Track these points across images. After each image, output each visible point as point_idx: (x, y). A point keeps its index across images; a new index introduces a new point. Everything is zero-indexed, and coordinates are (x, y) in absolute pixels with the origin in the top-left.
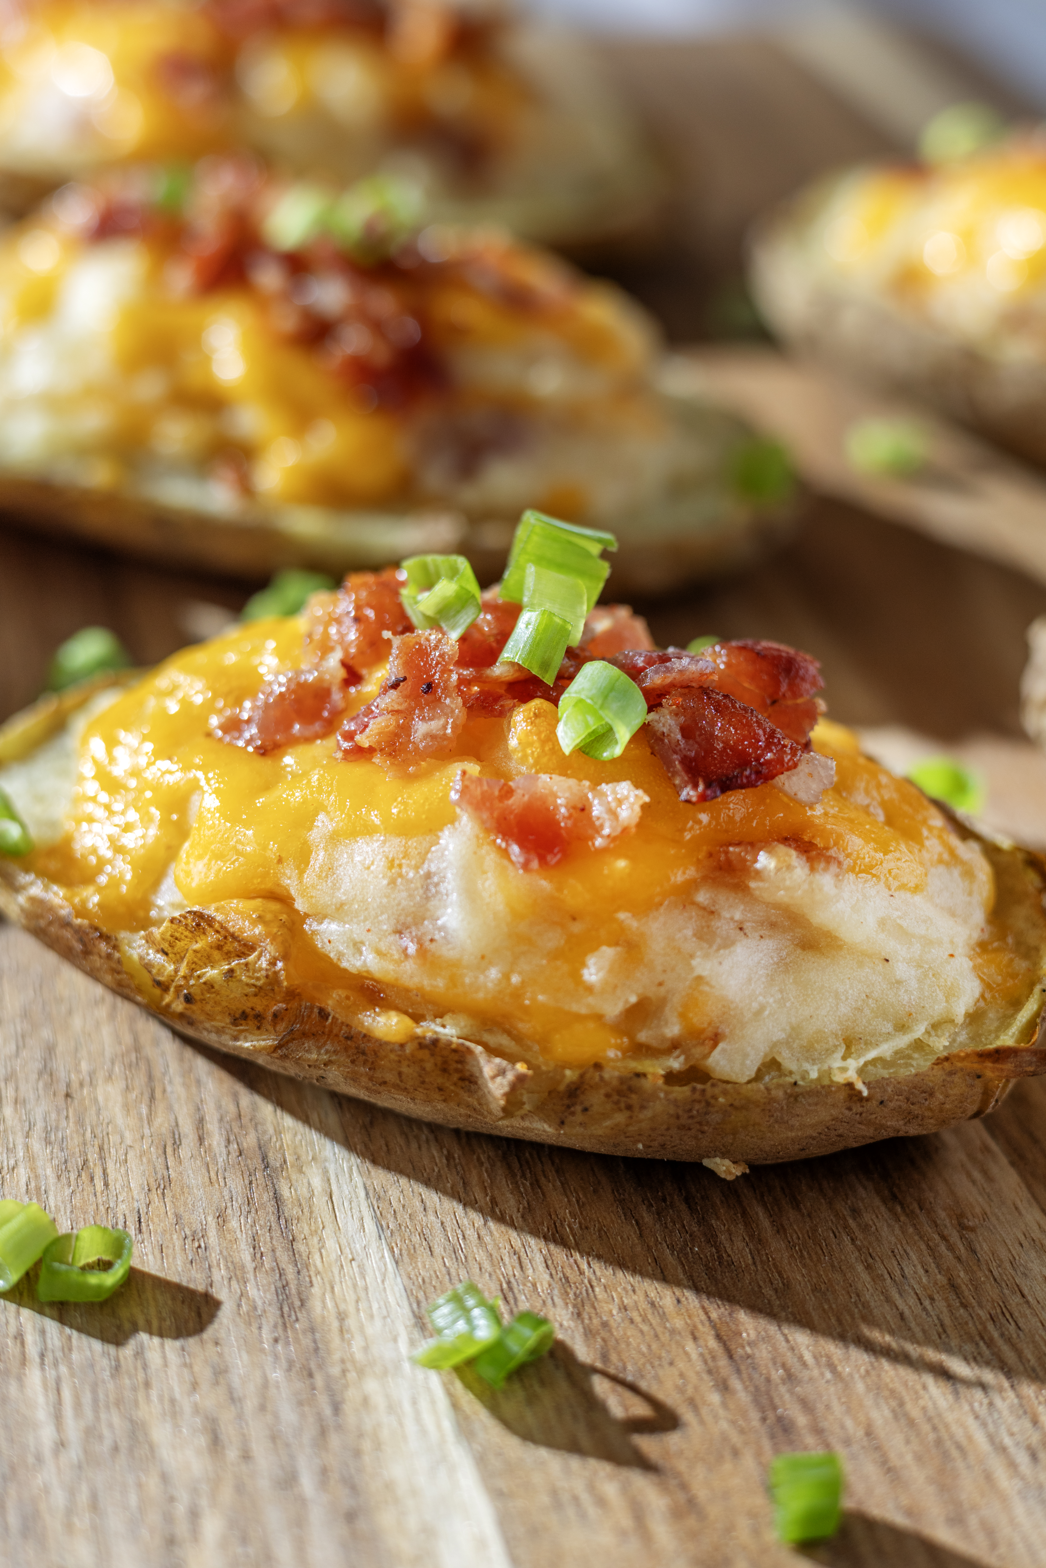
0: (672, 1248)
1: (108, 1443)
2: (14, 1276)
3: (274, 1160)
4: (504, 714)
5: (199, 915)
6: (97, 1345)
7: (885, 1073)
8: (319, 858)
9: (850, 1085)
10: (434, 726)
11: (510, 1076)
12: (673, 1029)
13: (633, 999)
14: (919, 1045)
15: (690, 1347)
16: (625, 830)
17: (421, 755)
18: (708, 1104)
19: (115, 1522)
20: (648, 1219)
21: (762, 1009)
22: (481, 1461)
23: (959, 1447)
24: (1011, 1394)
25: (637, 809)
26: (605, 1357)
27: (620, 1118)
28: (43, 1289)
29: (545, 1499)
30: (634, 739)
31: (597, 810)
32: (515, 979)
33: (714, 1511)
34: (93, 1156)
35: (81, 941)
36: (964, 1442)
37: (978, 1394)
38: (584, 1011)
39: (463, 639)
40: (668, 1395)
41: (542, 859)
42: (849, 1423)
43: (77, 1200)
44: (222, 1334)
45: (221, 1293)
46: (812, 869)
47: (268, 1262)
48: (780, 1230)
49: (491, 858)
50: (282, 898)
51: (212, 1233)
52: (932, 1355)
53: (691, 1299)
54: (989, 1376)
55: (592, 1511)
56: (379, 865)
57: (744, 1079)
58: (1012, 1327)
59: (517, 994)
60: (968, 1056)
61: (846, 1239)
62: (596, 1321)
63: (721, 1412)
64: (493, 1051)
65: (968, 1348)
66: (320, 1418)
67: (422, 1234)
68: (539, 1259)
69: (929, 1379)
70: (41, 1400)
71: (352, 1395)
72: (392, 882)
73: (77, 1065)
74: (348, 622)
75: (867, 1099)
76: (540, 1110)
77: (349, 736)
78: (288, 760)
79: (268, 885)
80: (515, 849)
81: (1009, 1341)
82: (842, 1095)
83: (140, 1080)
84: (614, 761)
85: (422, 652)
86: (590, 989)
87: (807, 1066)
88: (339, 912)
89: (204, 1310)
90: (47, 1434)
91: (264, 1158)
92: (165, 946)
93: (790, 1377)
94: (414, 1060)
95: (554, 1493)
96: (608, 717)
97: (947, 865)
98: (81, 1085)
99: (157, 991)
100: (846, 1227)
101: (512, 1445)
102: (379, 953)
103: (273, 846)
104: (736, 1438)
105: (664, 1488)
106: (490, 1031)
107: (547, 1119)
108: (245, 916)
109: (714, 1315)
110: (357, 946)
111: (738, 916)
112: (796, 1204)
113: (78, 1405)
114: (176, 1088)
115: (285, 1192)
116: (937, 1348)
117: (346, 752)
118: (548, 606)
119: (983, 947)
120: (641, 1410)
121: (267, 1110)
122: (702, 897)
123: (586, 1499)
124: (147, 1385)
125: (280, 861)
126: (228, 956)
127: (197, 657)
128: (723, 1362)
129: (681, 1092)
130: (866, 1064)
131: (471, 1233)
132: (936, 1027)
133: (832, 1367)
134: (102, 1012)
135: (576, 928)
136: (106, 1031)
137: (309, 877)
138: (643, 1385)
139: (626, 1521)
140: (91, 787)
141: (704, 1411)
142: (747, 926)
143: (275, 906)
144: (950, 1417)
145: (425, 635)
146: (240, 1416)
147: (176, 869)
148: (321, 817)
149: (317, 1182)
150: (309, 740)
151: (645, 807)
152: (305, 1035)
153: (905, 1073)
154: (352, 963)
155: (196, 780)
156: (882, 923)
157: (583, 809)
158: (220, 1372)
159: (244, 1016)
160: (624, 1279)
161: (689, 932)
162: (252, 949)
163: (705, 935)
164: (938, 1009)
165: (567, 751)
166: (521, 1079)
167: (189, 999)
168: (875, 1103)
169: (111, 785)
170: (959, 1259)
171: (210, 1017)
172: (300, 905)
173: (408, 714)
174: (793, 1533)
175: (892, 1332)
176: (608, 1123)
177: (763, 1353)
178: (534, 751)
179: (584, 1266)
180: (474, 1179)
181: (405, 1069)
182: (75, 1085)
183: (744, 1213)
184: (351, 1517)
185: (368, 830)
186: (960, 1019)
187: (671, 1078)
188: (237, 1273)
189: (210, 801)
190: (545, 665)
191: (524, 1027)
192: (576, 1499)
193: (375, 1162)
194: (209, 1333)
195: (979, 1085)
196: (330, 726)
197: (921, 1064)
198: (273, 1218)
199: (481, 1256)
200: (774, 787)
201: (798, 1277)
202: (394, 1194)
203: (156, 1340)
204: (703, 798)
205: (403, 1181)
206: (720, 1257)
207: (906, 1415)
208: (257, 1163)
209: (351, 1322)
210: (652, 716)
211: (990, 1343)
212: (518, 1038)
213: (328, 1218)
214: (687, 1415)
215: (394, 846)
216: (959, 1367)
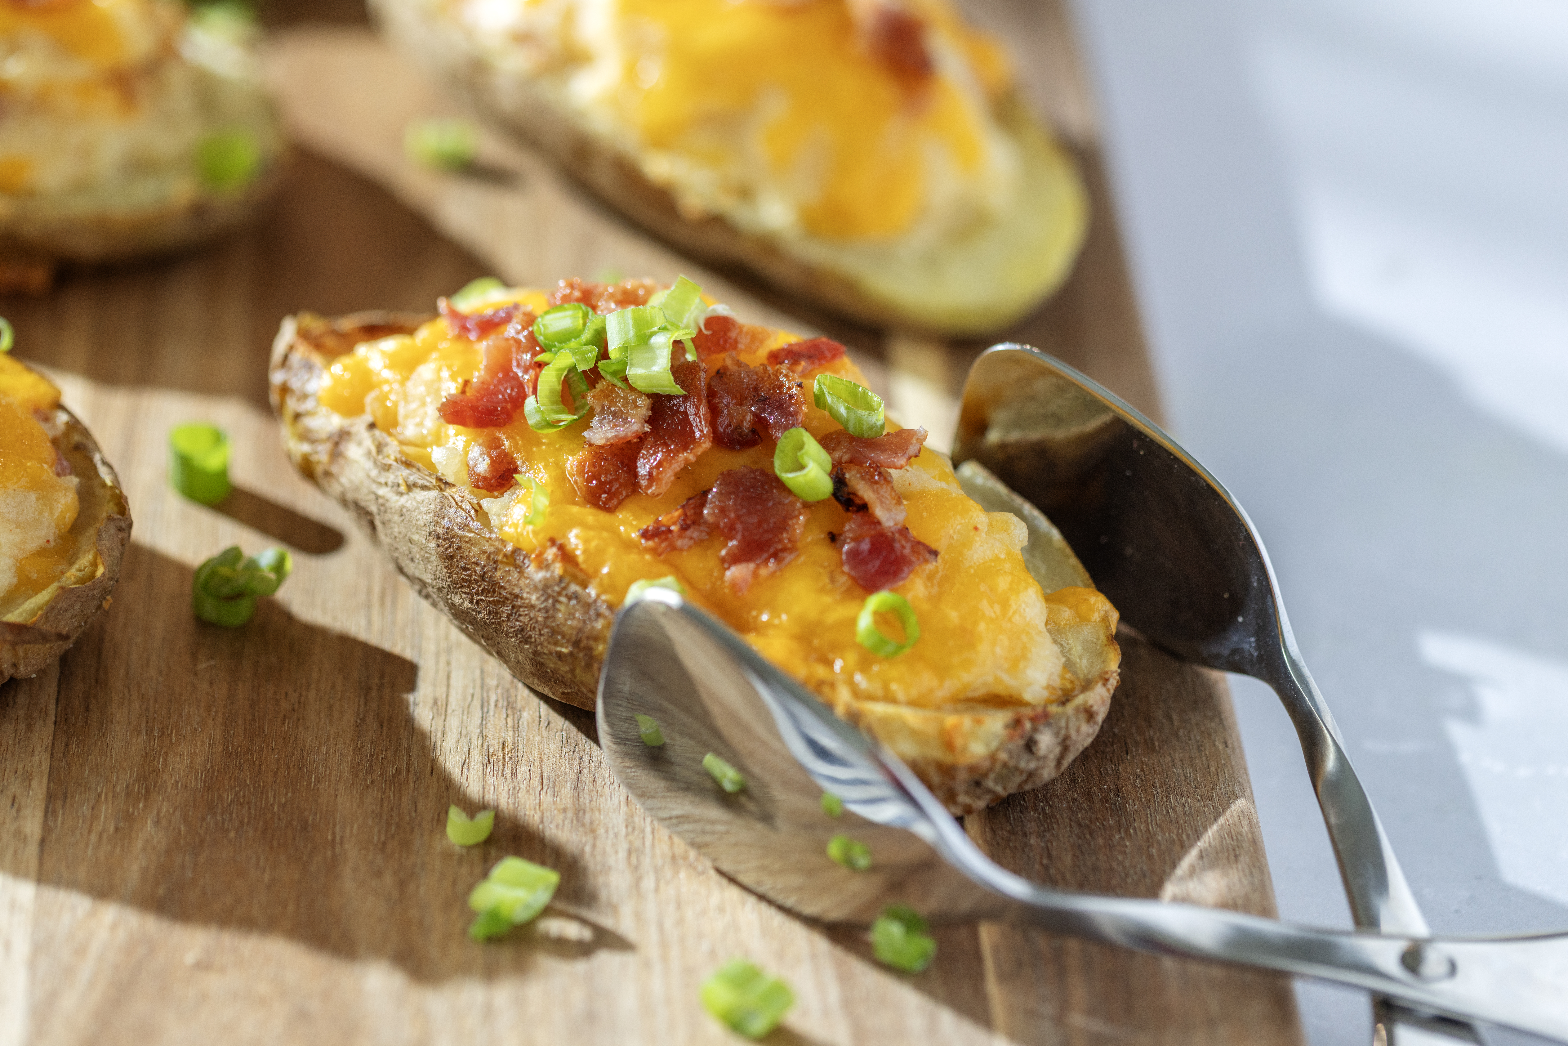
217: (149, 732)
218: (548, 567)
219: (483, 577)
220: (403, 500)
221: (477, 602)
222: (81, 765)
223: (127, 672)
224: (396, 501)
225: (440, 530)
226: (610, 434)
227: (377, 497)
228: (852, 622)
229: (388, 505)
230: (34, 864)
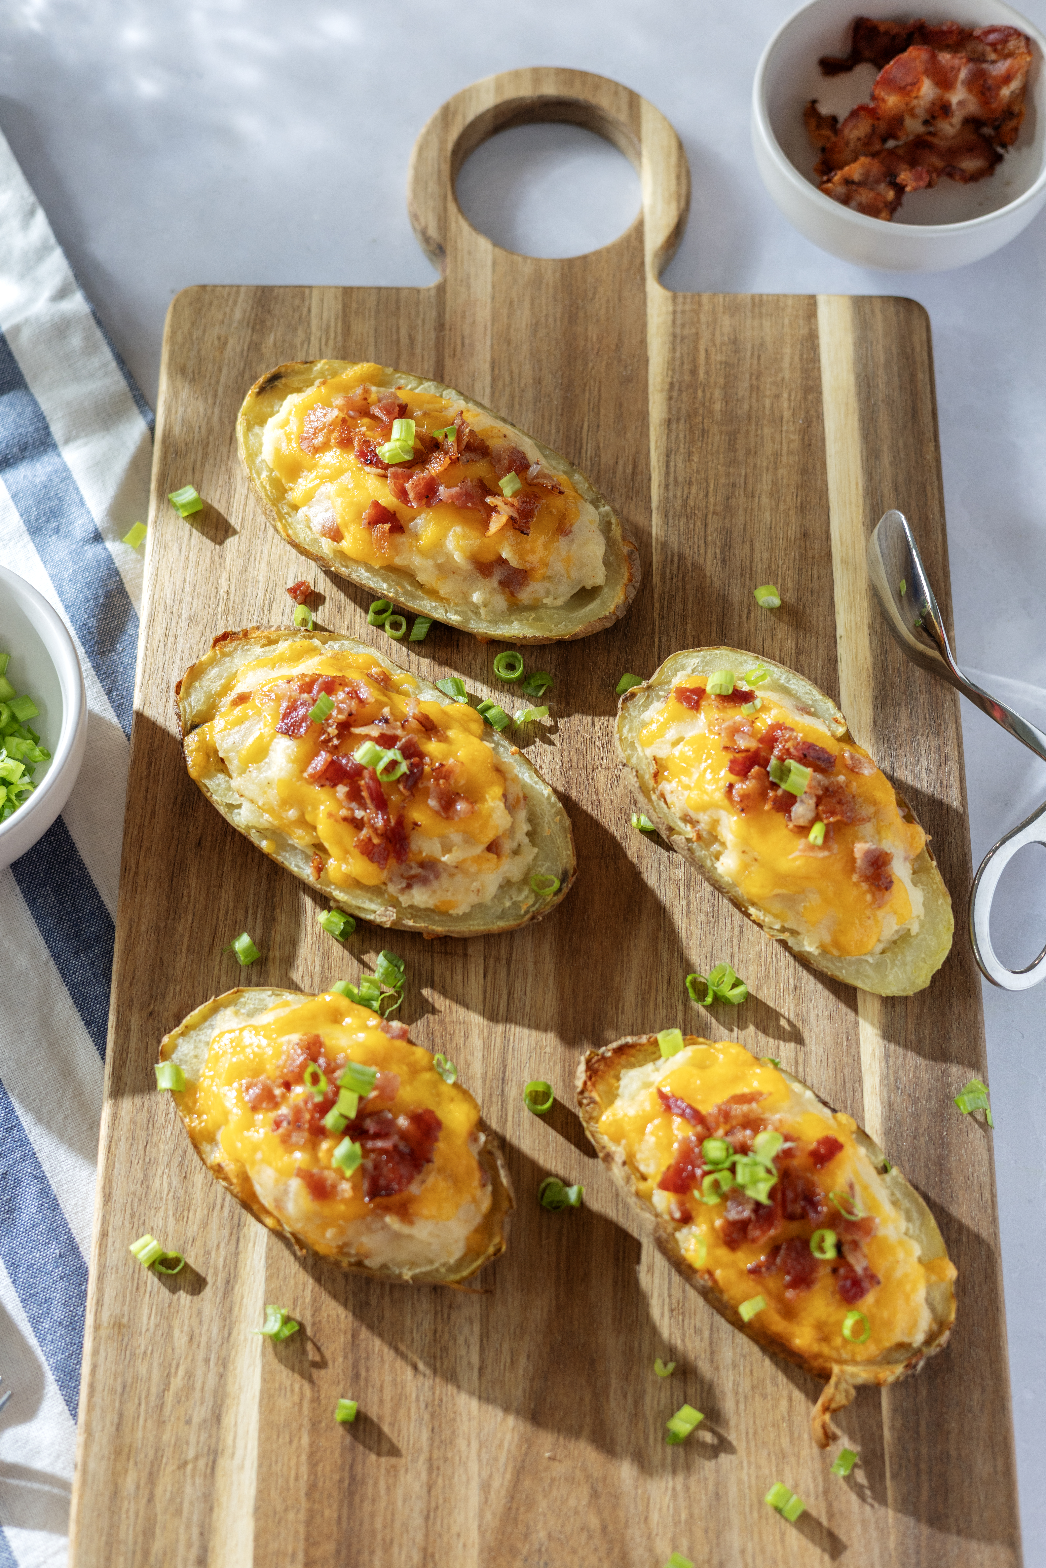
1: (161, 1332)
5: (221, 1166)
6: (167, 1292)
8: (257, 1166)
10: (298, 1139)
12: (354, 1251)
13: (341, 1243)
14: (436, 1269)
15: (342, 1337)
16: (346, 1199)
17: (292, 1145)
19: (156, 1362)
21: (383, 1251)
22: (264, 1368)
23: (406, 1397)
24: (431, 1382)
25: (350, 1195)
26: (315, 1336)
28: (159, 1267)
29: (277, 1386)
30: (356, 1171)
31: (339, 1189)
33: (323, 1402)
36: (408, 1396)
37: (422, 1378)
38: (324, 1243)
40: (328, 1355)
41: (319, 1199)
42: (377, 1380)
44: (205, 1296)
45: (209, 1279)
47: (227, 1269)
49: (303, 1194)
51: (213, 1255)
52: (415, 1359)
53: (350, 1318)
54: (428, 1372)
55: (289, 1394)
56: (272, 1178)
57: (375, 1268)
58: (445, 1356)
62: (318, 1320)
63: (341, 1365)
65: (428, 1359)
66: (223, 1337)
68: (310, 1287)
69: (409, 1368)
70: (146, 1310)
71: (235, 1331)
72: (275, 1186)
78: (258, 1117)
81: (441, 1360)
86: (327, 1238)
87: (396, 1267)
88: (261, 1184)
89: (202, 1285)
90: (145, 1324)
93: (367, 1355)
95: (281, 1385)
101: (275, 1363)
102: (269, 1203)
103: (245, 1155)
104: (341, 1376)
105: (313, 1389)
109: (355, 1326)
110: (264, 1197)
113: (156, 1315)
115: (241, 1239)
116: (418, 1357)
119: (475, 1231)
120: (318, 1358)
122: (368, 1221)
123: (288, 1389)
124: (178, 1312)
125: (246, 1160)
128: (350, 1345)
129: (356, 1265)
130: (415, 1274)
133: (382, 1356)
135: (326, 1220)
137: (253, 1171)
138: (322, 1349)
139: (297, 1400)
141: (336, 1364)
142: (380, 1232)
144: (409, 1384)
146: (201, 1331)
148: (260, 1152)
150: (267, 1111)
154: (262, 1200)
156: (430, 1234)
157: (335, 1186)
158: (200, 1312)
160: (333, 1305)
161: (363, 1228)
163: (368, 1229)
164: (444, 1259)
165: (334, 1167)
173: (291, 1132)
175: (407, 1346)
177: (363, 1345)
179: (323, 1296)
184: (221, 1376)
185: (272, 1166)
188: (216, 1272)
190: (337, 1129)
192: (286, 1388)
194: (201, 1296)
196: (276, 1107)
198: (234, 1250)
203: (185, 1295)
206: (367, 1302)
207: (396, 1381)
208: (236, 1223)
209: (244, 1302)
210: (365, 1161)
211: (435, 1360)
213: (251, 1254)
214: (330, 1364)
215: (277, 1175)
216: (421, 1366)
218: (705, 1281)
226: (736, 1216)
230: (477, 1387)
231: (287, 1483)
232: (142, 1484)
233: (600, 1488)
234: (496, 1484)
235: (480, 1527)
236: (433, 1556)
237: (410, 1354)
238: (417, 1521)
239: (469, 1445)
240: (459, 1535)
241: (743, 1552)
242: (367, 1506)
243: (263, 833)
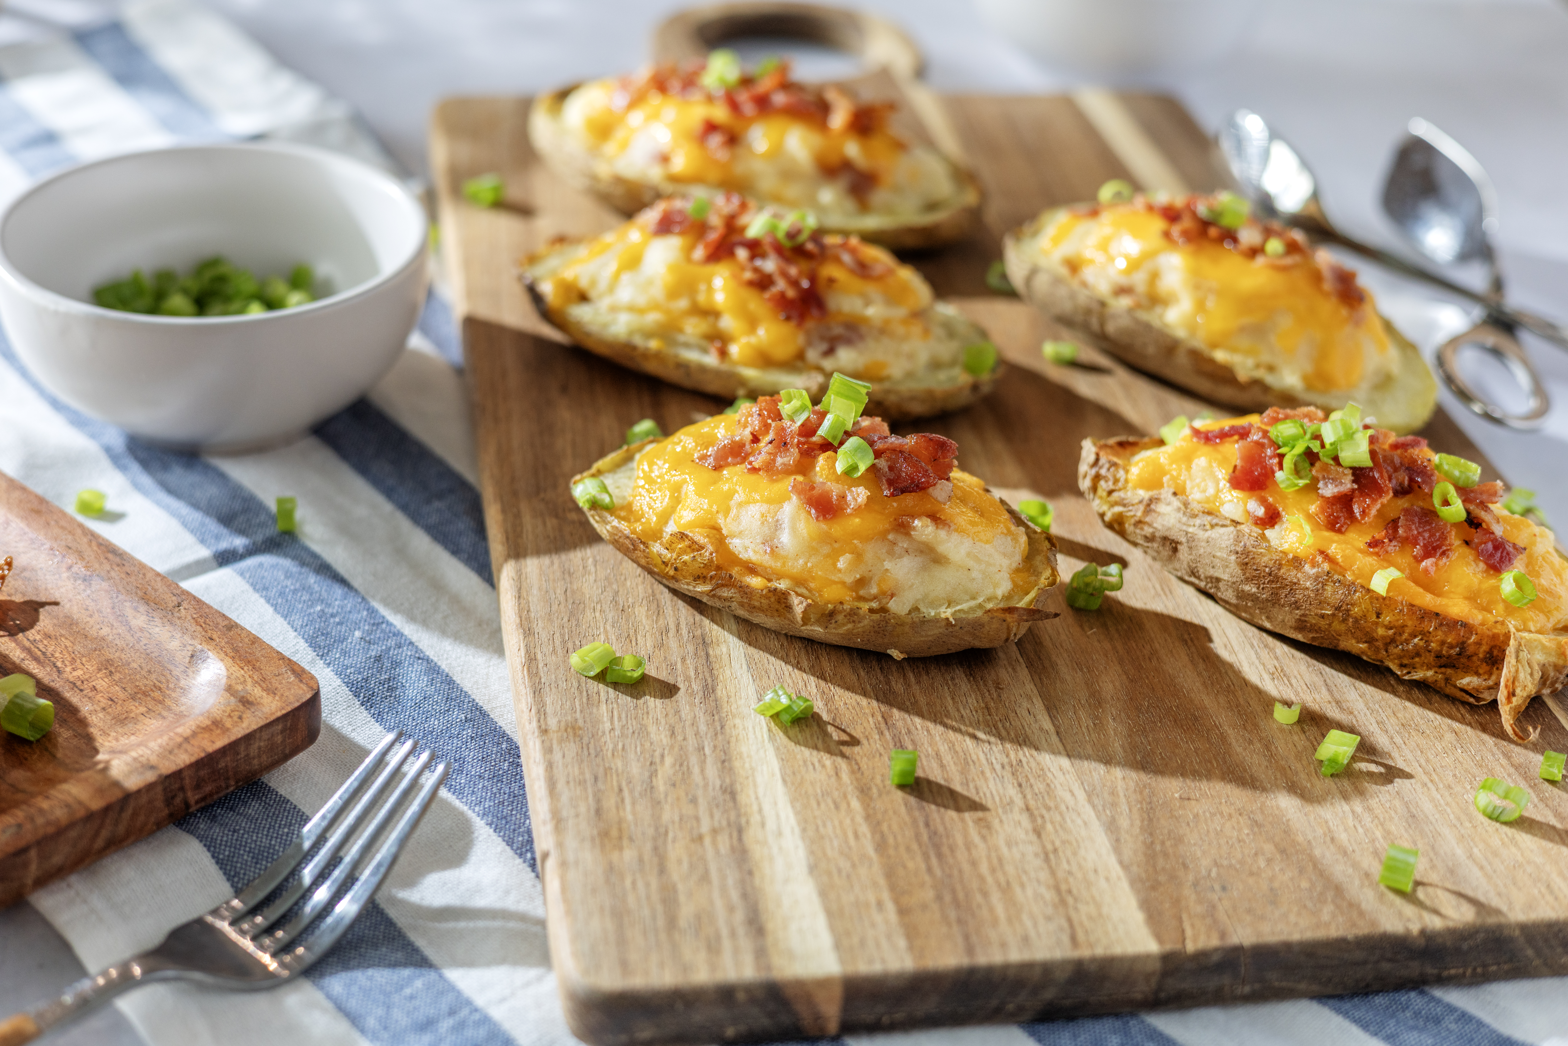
0: (870, 685)
1: (631, 731)
2: (598, 670)
3: (707, 640)
4: (815, 457)
5: (683, 534)
6: (629, 698)
7: (964, 616)
8: (734, 511)
9: (947, 619)
10: (786, 460)
11: (805, 604)
12: (874, 590)
13: (858, 576)
14: (980, 606)
15: (870, 719)
16: (860, 506)
17: (779, 472)
18: (887, 622)
19: (632, 756)
20: (862, 673)
21: (913, 585)
22: (777, 749)
23: (973, 761)
24: (1000, 746)
25: (865, 498)
26: (834, 720)
27: (850, 626)
28: (609, 678)
29: (801, 763)
30: (868, 470)
31: (849, 498)
32: (809, 565)
33: (867, 772)
34: (632, 632)
35: (633, 545)
36: (976, 760)
37: (987, 745)
38: (836, 580)
39: (802, 425)
40: (857, 733)
41: (824, 516)
42: (930, 750)
43: (624, 648)
44: (680, 699)
45: (681, 685)
46: (937, 528)
47: (701, 676)
48: (919, 682)
49: (803, 515)
50: (717, 529)
51: (679, 666)
52: (971, 730)
53: (874, 703)
54: (992, 739)
55: (819, 768)
56: (758, 516)
57: (903, 614)
58: (1008, 724)
59: (810, 571)
60: (998, 610)
61: (946, 688)
62: (833, 707)
63: (878, 742)
64: (798, 594)
65: (987, 729)
66: (715, 729)
67: (766, 672)
68: (813, 684)
69: (967, 739)
70: (605, 714)
71: (729, 724)
72: (763, 523)
73: (628, 599)
74: (756, 416)
75: (955, 625)
76: (818, 622)
77: (750, 463)
78: (725, 472)
79: (712, 523)
80: (813, 511)
81: (1005, 728)
82: (944, 623)
83: (654, 606)
84: (859, 478)
85: (783, 429)
86: (840, 571)
87: (930, 610)
88: (740, 534)
89: (673, 690)
90: (608, 726)
91: (704, 639)
92: (668, 546)
93: (909, 732)
94: (766, 597)
95: (805, 762)
96: (856, 459)
97: (1006, 535)
98: (629, 607)
99: (663, 567)
100: (947, 684)
101: (791, 745)
102: (755, 552)
103: (715, 507)
104: (882, 751)
105: (848, 763)
106: (799, 587)
107: (820, 626)
108: (701, 535)
109: (883, 710)
110: (746, 548)
111: (905, 546)
112: (928, 673)
113: (620, 718)
114: (669, 611)
115: (711, 652)
116: (974, 728)
117: (749, 469)
118: (838, 413)
119: (1017, 571)
120: (845, 738)
121: (706, 622)
122: (891, 537)
123: (817, 764)
124: (648, 713)
125: (717, 512)
126: (693, 551)
127: (691, 429)
128: (883, 725)
129: (876, 617)
130: (955, 611)
131: (787, 673)
132: (989, 600)
133: (928, 731)
134: (640, 579)
135: (836, 545)
136: (641, 588)
137: (729, 520)
138: (848, 730)
139: (832, 773)
140: (641, 482)
141: (871, 741)
142: (910, 551)
143: (715, 532)
144: (973, 751)
145: (786, 423)
146: (684, 727)
147: (675, 517)
148: (736, 495)
149: (724, 650)
150: (734, 465)
151: (868, 497)
152: (723, 585)
153: (971, 616)
154: (744, 556)
155: (686, 479)
156: (968, 554)
157: (843, 497)
158: (677, 712)
159: (699, 577)
160: (848, 694)
161: (884, 551)
162: (703, 548)
163: (891, 553)
164: (989, 591)
165: (839, 473)
166: (809, 605)
167: (676, 569)
168: (958, 628)
169: (650, 481)
170: (993, 699)
171: (685, 578)
172: (724, 532)
173: (775, 455)
174: (896, 781)
175: (956, 721)
176: (845, 628)
177: (900, 724)
178: (825, 472)
179: (832, 688)
180: (791, 654)
181: (763, 601)
182: (626, 607)
183: (904, 675)
184: (724, 762)
185: (755, 502)
186: (1000, 598)
187: (871, 611)
188: (687, 679)
189: (691, 488)
190: (834, 438)
191: (812, 585)
192: (813, 764)
193: (750, 645)
194: (674, 698)
195: (1005, 625)
196: (744, 459)
197: (979, 613)
198: (705, 661)
199: (790, 681)
200: (928, 494)
201: (922, 700)
202: (756, 656)
203: (653, 699)
204: (892, 495)
205: (761, 652)
206: (890, 690)
207: (954, 749)
208: (700, 641)
209: (732, 699)
210: (877, 461)
211: (997, 728)
212: (810, 591)
213: (728, 663)
214: (864, 741)
215: (764, 507)
216: (981, 735)
217: (1081, 670)
218: (1319, 566)
219: (1270, 574)
220: (1209, 533)
221: (1263, 589)
222: (1054, 690)
223: (1050, 637)
224: (1202, 535)
225: (1239, 549)
226: (1336, 490)
227: (1187, 533)
228: (1497, 589)
229: (1196, 537)
230: (1061, 748)
231: (846, 841)
232: (646, 858)
233: (1259, 817)
234: (1124, 823)
235: (1121, 863)
236: (1070, 892)
237: (963, 728)
238: (1035, 863)
239: (1073, 795)
240: (1096, 871)
241: (1471, 856)
242: (962, 855)
243: (649, 335)
